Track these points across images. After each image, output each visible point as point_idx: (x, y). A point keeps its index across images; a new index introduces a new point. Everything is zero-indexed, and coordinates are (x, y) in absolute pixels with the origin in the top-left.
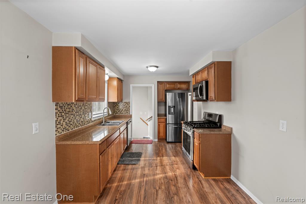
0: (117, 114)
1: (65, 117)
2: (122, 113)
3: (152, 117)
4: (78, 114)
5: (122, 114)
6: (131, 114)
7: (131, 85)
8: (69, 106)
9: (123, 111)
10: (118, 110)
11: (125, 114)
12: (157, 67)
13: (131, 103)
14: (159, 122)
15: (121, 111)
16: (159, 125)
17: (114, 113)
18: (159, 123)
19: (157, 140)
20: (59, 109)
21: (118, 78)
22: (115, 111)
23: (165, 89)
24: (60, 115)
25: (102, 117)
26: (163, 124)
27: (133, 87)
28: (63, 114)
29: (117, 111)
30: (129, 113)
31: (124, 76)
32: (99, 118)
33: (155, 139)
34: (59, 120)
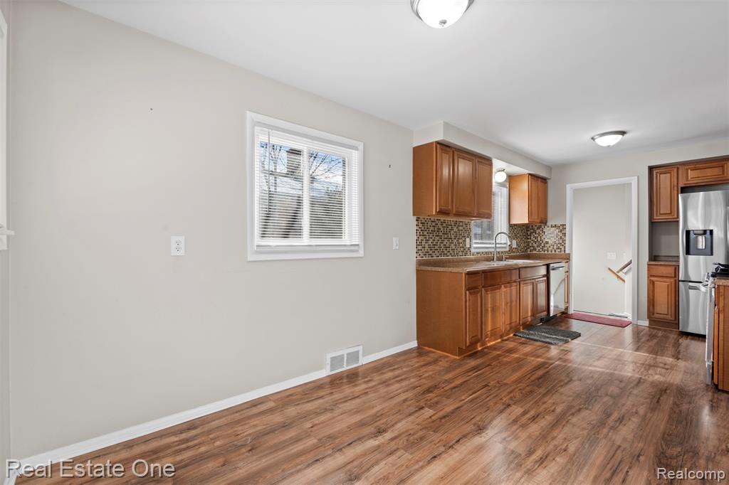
0: (534, 252)
1: (427, 237)
2: (546, 248)
3: (631, 262)
4: (446, 236)
5: (546, 252)
6: (567, 252)
7: (569, 187)
8: (434, 224)
9: (548, 245)
10: (537, 243)
11: (553, 252)
12: (623, 133)
13: (567, 227)
14: (650, 275)
15: (543, 245)
16: (652, 284)
17: (529, 250)
18: (653, 279)
19: (646, 323)
20: (421, 225)
21: (530, 174)
22: (531, 245)
23: (681, 185)
24: (421, 234)
25: (493, 250)
26: (668, 280)
27: (576, 191)
28: (425, 233)
29: (535, 245)
30: (563, 249)
31: (549, 168)
32: (486, 250)
33: (638, 319)
34: (420, 239)
